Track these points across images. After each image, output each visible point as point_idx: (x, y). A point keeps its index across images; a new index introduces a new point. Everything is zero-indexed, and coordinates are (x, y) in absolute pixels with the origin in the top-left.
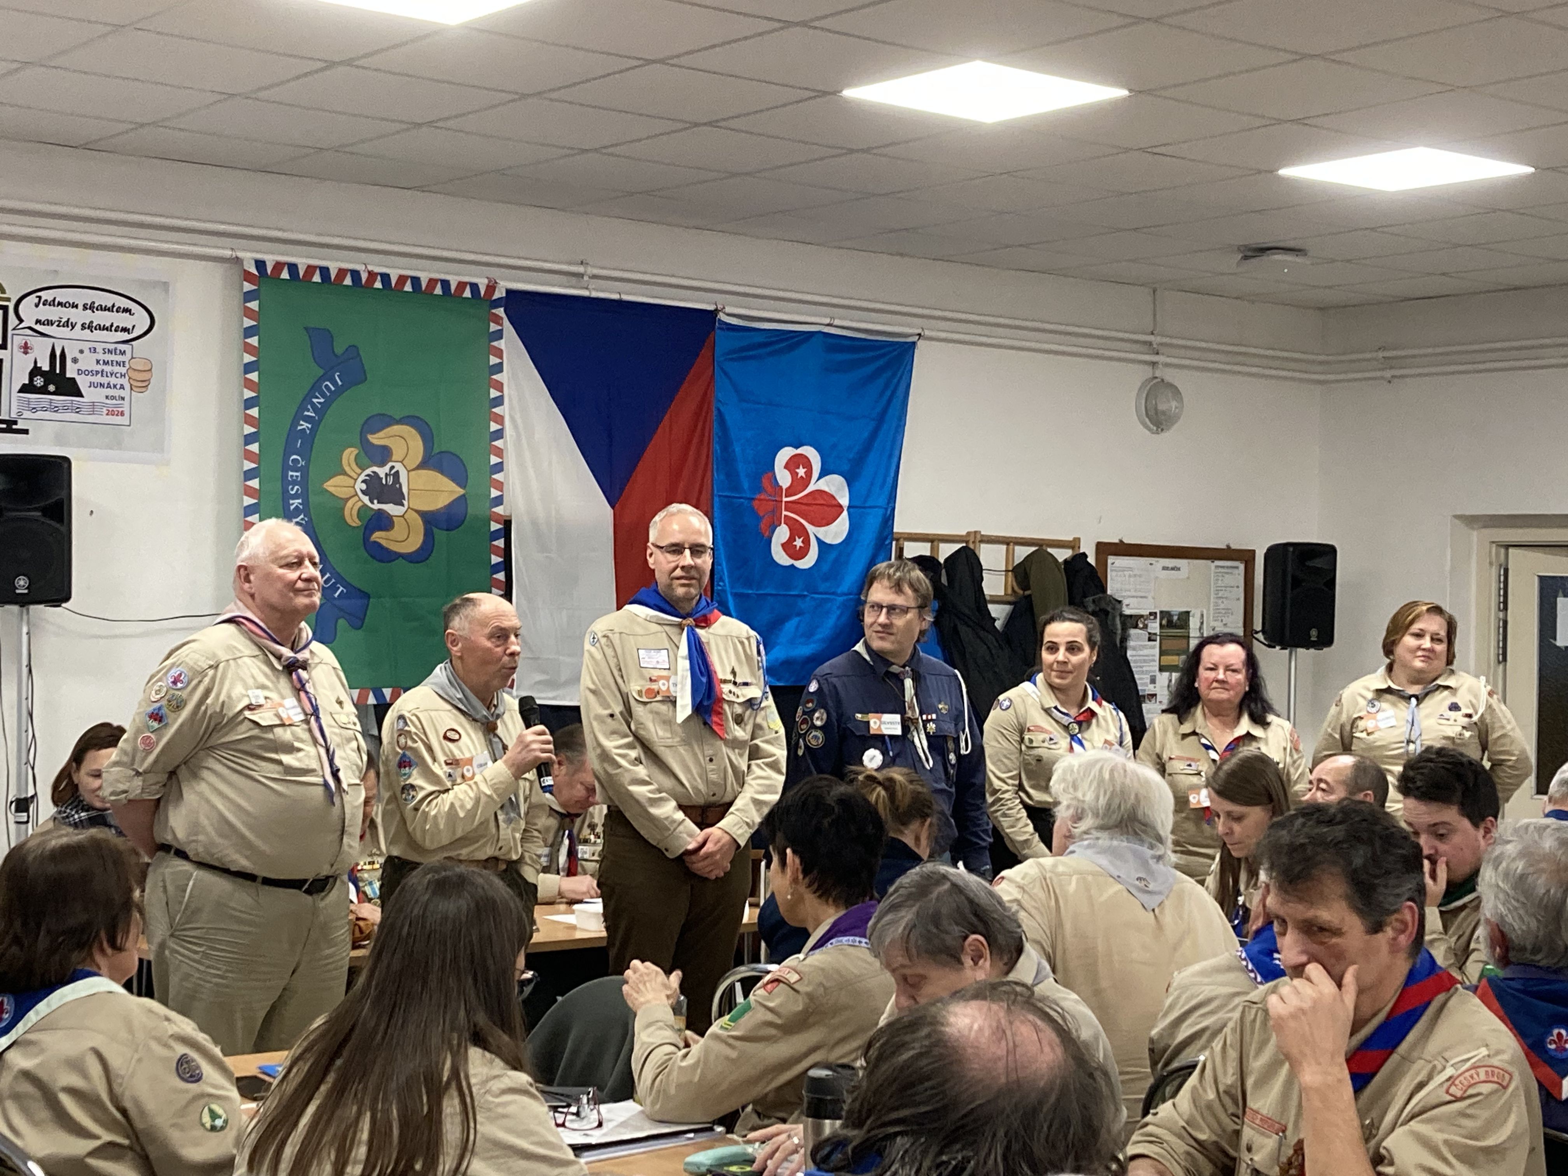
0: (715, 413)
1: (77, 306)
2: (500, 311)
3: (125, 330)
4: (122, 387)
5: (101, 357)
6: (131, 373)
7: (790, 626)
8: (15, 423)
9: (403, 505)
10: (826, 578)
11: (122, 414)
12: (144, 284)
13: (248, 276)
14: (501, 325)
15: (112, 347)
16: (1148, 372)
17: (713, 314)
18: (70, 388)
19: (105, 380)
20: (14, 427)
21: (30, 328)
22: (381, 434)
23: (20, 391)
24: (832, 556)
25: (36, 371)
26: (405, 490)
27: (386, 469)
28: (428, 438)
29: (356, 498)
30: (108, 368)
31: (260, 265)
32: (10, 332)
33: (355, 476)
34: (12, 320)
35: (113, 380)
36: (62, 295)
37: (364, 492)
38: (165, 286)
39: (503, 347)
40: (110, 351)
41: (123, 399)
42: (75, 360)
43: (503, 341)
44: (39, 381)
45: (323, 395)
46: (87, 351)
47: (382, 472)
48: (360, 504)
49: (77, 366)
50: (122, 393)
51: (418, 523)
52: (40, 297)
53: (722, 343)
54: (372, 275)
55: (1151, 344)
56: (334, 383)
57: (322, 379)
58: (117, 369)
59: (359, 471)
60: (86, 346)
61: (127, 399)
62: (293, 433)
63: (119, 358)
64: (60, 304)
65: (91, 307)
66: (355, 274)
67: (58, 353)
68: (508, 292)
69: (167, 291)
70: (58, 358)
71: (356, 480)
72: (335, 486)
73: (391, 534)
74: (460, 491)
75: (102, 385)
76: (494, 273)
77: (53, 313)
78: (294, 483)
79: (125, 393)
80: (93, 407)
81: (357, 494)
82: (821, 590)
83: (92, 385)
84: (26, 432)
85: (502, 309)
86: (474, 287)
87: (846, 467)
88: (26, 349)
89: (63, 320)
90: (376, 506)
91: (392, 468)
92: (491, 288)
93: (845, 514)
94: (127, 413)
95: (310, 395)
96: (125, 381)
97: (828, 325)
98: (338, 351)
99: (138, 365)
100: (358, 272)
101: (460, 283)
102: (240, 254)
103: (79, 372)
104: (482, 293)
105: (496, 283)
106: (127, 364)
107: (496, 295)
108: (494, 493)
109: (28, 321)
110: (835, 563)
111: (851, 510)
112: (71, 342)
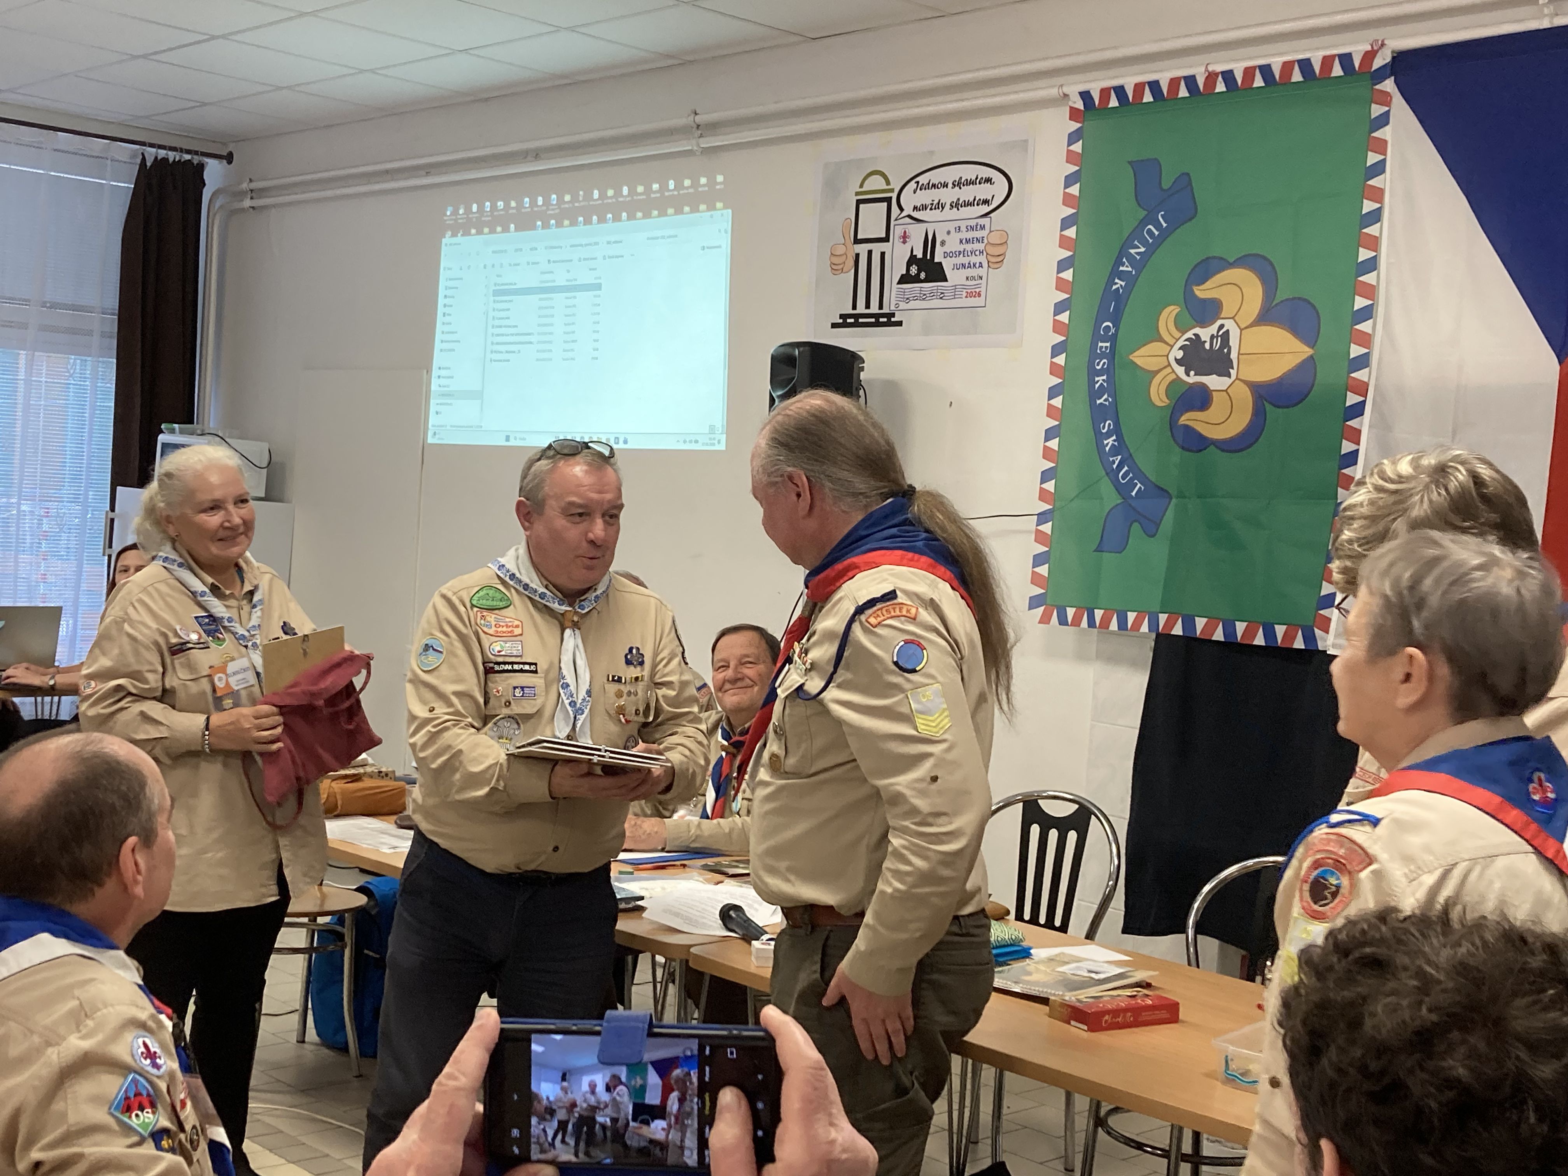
1: (947, 186)
2: (1389, 85)
3: (986, 202)
4: (981, 266)
5: (965, 235)
6: (990, 250)
8: (893, 315)
9: (1229, 376)
11: (979, 295)
12: (1003, 146)
13: (1074, 113)
14: (1390, 104)
15: (973, 223)
18: (938, 273)
19: (965, 260)
20: (893, 319)
21: (909, 216)
22: (1208, 284)
23: (899, 283)
25: (912, 260)
26: (1234, 355)
27: (1213, 329)
28: (1269, 281)
29: (1169, 370)
30: (969, 247)
31: (1086, 96)
32: (892, 223)
33: (1171, 342)
34: (895, 211)
35: (974, 259)
36: (935, 177)
37: (1179, 362)
38: (1025, 145)
39: (1389, 137)
40: (972, 228)
41: (981, 278)
42: (943, 243)
43: (1387, 129)
44: (914, 270)
45: (1144, 243)
46: (952, 231)
47: (1205, 334)
48: (1173, 376)
49: (945, 249)
50: (980, 272)
51: (1245, 398)
54: (1212, 78)
56: (1158, 226)
57: (1143, 223)
58: (976, 246)
59: (1177, 334)
60: (951, 226)
61: (984, 278)
62: (1107, 295)
63: (978, 234)
64: (934, 186)
65: (958, 184)
66: (1190, 81)
67: (930, 237)
68: (1398, 54)
69: (1026, 150)
70: (930, 244)
71: (1172, 347)
72: (1146, 356)
73: (1210, 415)
74: (1307, 351)
75: (963, 266)
76: (1375, 32)
77: (928, 197)
79: (982, 272)
80: (955, 291)
81: (1169, 365)
83: (956, 267)
84: (900, 324)
85: (1390, 81)
86: (1346, 60)
88: (905, 238)
89: (935, 203)
90: (1193, 379)
91: (1221, 327)
92: (1369, 56)
94: (983, 294)
95: (1128, 243)
96: (983, 259)
98: (1166, 185)
99: (995, 238)
100: (1194, 77)
101: (1325, 58)
102: (1066, 90)
103: (946, 255)
104: (1357, 65)
105: (1383, 45)
106: (985, 241)
107: (1378, 63)
108: (1356, 351)
109: (908, 210)
112: (939, 223)
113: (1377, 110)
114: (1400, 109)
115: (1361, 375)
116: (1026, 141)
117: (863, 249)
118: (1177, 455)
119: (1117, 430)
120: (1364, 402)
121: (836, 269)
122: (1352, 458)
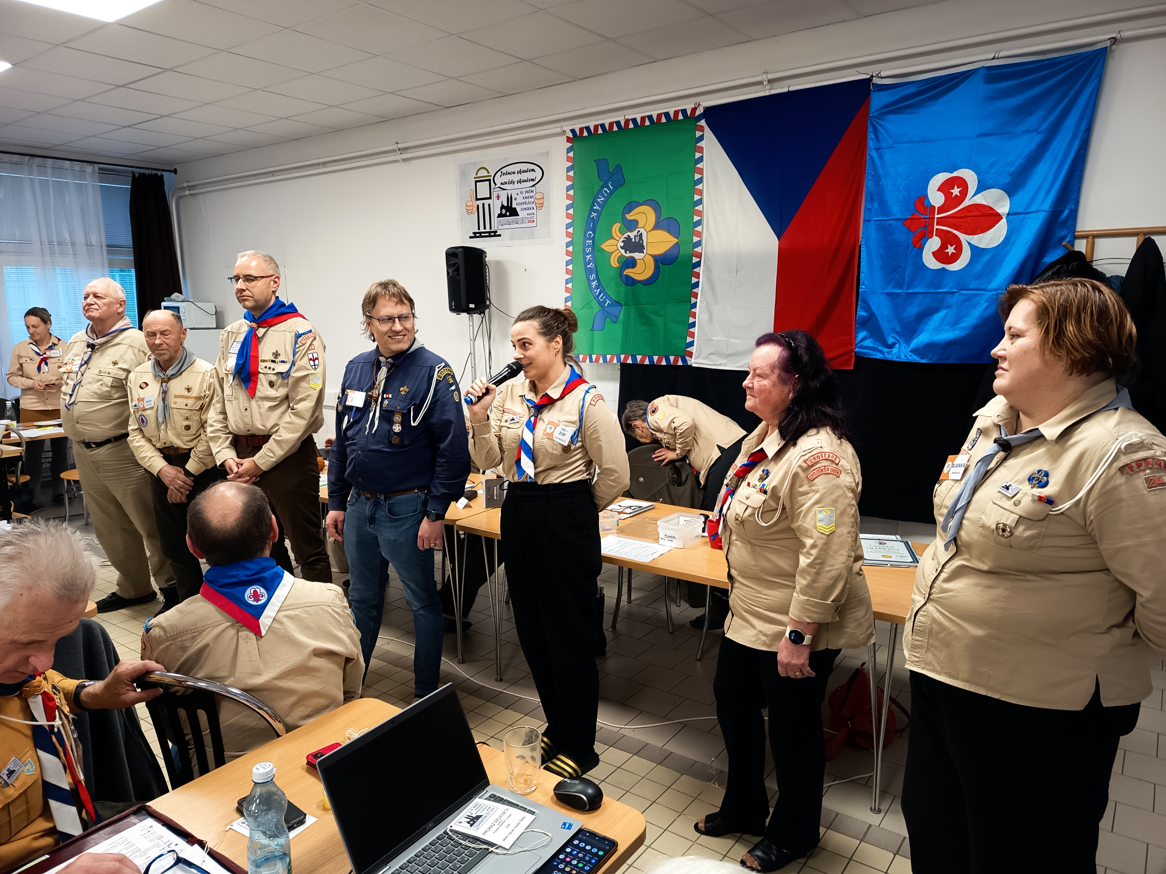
1: (515, 173)
2: (703, 123)
3: (533, 180)
4: (533, 209)
5: (525, 195)
6: (536, 201)
7: (938, 317)
8: (496, 232)
9: (643, 253)
10: (979, 276)
11: (534, 221)
12: (539, 155)
13: (569, 139)
14: (704, 131)
15: (528, 189)
17: (870, 80)
18: (514, 212)
19: (526, 206)
20: (497, 234)
21: (499, 187)
22: (632, 213)
23: (498, 217)
24: (986, 258)
25: (503, 207)
26: (645, 244)
27: (635, 233)
28: (658, 210)
29: (618, 251)
30: (527, 200)
31: (573, 131)
32: (492, 191)
33: (618, 239)
34: (493, 185)
35: (530, 206)
36: (509, 169)
37: (622, 248)
39: (704, 146)
40: (528, 192)
42: (515, 199)
43: (703, 142)
44: (504, 211)
45: (603, 196)
46: (519, 193)
47: (632, 235)
48: (620, 254)
49: (517, 201)
50: (533, 211)
51: (651, 262)
52: (502, 172)
54: (627, 122)
56: (609, 188)
57: (602, 187)
58: (530, 200)
59: (620, 236)
60: (518, 191)
61: (535, 214)
63: (531, 194)
64: (509, 173)
65: (520, 172)
67: (510, 196)
68: (706, 109)
69: (548, 156)
70: (510, 199)
71: (618, 241)
73: (637, 269)
74: (676, 240)
75: (525, 209)
77: (507, 178)
78: (589, 246)
80: (523, 220)
81: (618, 249)
82: (971, 287)
83: (522, 209)
84: (500, 235)
85: (703, 121)
86: (684, 112)
87: (1006, 180)
88: (498, 197)
89: (510, 181)
90: (628, 255)
91: (639, 231)
92: (694, 110)
93: (1004, 221)
95: (596, 197)
96: (534, 205)
97: (993, 58)
98: (611, 170)
99: (538, 196)
100: (619, 122)
101: (675, 111)
102: (564, 128)
103: (517, 204)
104: (689, 114)
105: (699, 105)
106: (534, 197)
107: (698, 113)
108: (696, 239)
109: (498, 185)
110: (988, 263)
111: (1011, 217)
112: (513, 190)
113: (698, 134)
114: (708, 133)
115: (698, 250)
116: (548, 152)
117: (480, 203)
118: (623, 288)
119: (597, 278)
120: (700, 261)
121: (469, 212)
122: (697, 285)
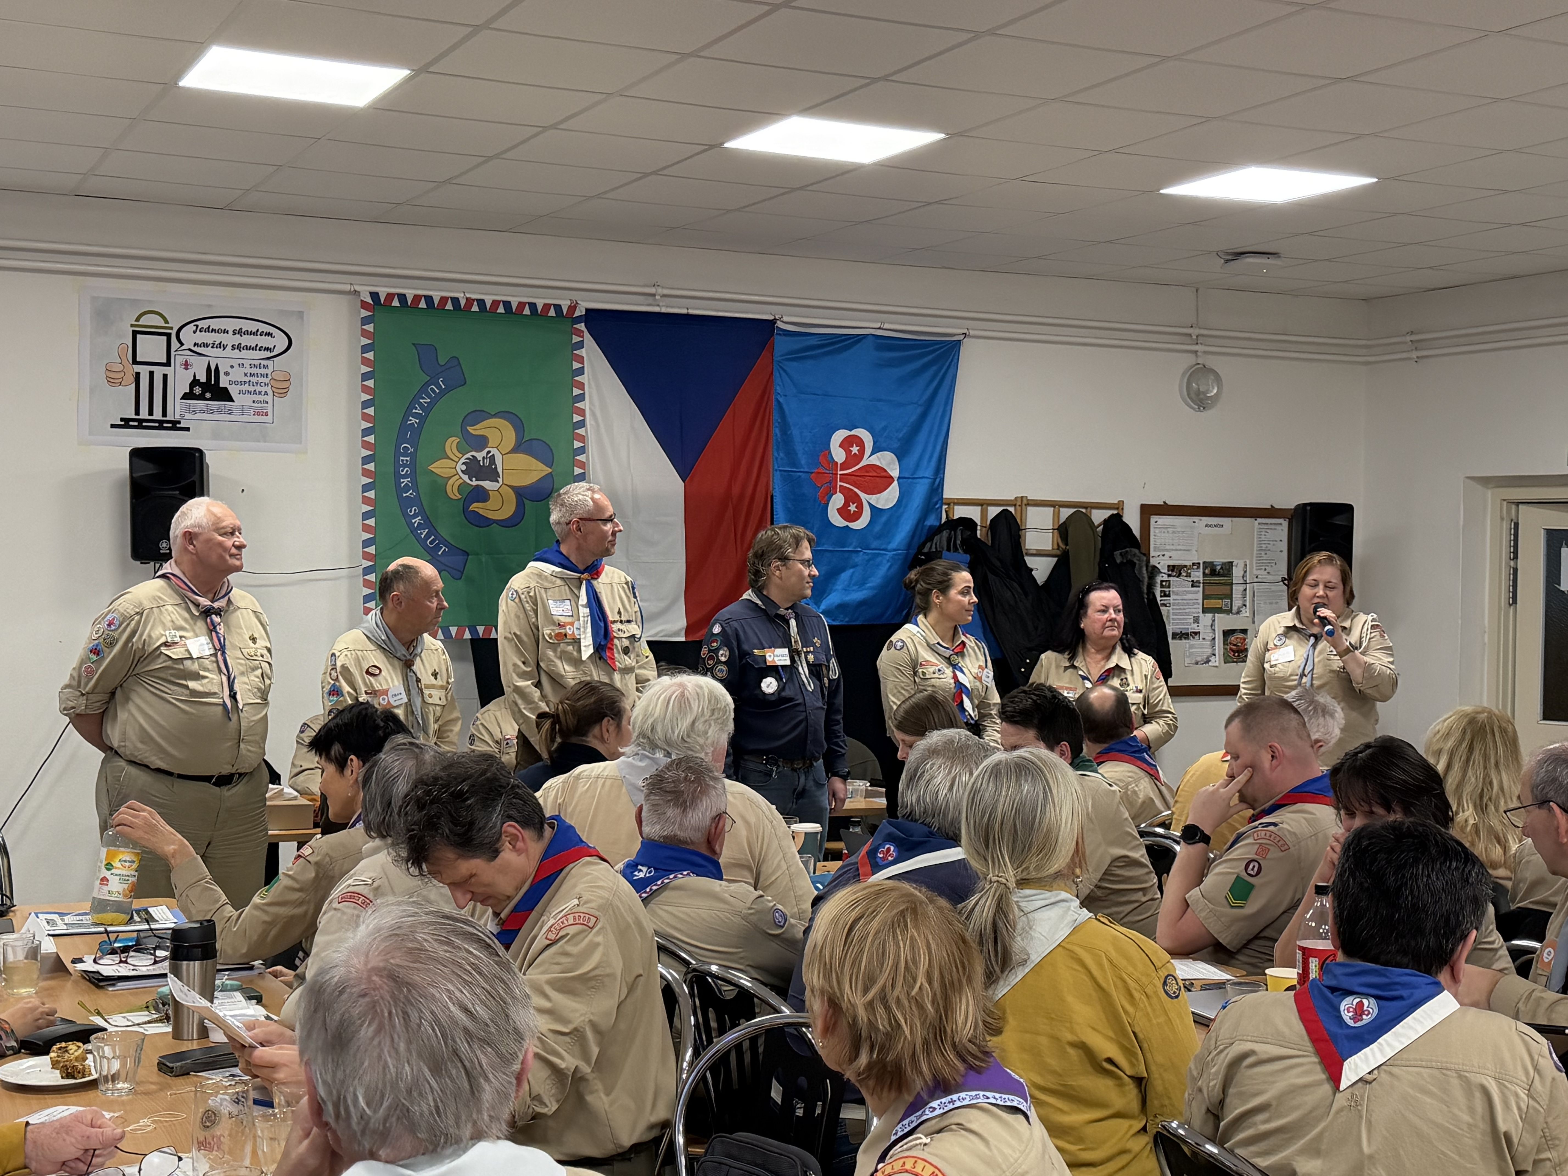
0: (775, 403)
1: (227, 332)
2: (582, 326)
3: (267, 349)
4: (266, 393)
5: (249, 371)
6: (273, 382)
7: (845, 576)
8: (179, 422)
9: (498, 481)
10: (878, 537)
11: (267, 415)
12: (283, 313)
13: (364, 305)
14: (583, 337)
15: (257, 363)
16: (1191, 360)
17: (773, 322)
18: (223, 395)
19: (252, 389)
20: (178, 426)
21: (190, 350)
22: (479, 426)
23: (182, 398)
24: (884, 519)
25: (195, 382)
26: (500, 470)
27: (484, 453)
28: (519, 428)
29: (457, 477)
30: (254, 379)
31: (375, 296)
32: (173, 353)
33: (457, 460)
34: (175, 344)
35: (258, 389)
36: (215, 324)
37: (463, 472)
38: (301, 314)
39: (584, 355)
40: (255, 366)
41: (267, 403)
42: (227, 374)
43: (583, 350)
44: (197, 390)
45: (429, 396)
46: (236, 366)
47: (480, 456)
48: (461, 481)
49: (229, 378)
50: (266, 398)
51: (512, 496)
52: (197, 326)
53: (781, 346)
54: (469, 301)
55: (1190, 335)
56: (439, 387)
57: (427, 384)
58: (261, 380)
59: (460, 455)
60: (235, 363)
61: (270, 403)
62: (404, 427)
63: (263, 371)
64: (213, 330)
65: (240, 332)
66: (455, 301)
67: (213, 368)
68: (587, 310)
69: (302, 318)
70: (213, 373)
71: (457, 462)
72: (440, 467)
73: (488, 505)
74: (547, 470)
75: (249, 392)
76: (575, 296)
77: (209, 338)
78: (405, 466)
79: (269, 398)
80: (243, 410)
81: (458, 474)
82: (873, 546)
83: (241, 392)
84: (188, 429)
85: (583, 324)
86: (558, 307)
87: (896, 445)
88: (186, 365)
89: (217, 343)
90: (474, 483)
91: (489, 452)
92: (572, 308)
93: (896, 483)
94: (270, 414)
95: (418, 396)
96: (269, 389)
97: (880, 328)
98: (442, 362)
99: (279, 376)
100: (456, 298)
101: (545, 304)
102: (355, 287)
103: (230, 383)
104: (564, 312)
105: (583, 303)
106: (269, 376)
107: (577, 313)
108: (577, 470)
109: (188, 344)
110: (886, 524)
111: (901, 480)
112: (223, 360)
113: (576, 339)
114: (589, 340)
116: (302, 312)
117: (144, 370)
118: (469, 529)
119: (422, 513)
121: (114, 382)
